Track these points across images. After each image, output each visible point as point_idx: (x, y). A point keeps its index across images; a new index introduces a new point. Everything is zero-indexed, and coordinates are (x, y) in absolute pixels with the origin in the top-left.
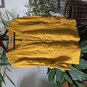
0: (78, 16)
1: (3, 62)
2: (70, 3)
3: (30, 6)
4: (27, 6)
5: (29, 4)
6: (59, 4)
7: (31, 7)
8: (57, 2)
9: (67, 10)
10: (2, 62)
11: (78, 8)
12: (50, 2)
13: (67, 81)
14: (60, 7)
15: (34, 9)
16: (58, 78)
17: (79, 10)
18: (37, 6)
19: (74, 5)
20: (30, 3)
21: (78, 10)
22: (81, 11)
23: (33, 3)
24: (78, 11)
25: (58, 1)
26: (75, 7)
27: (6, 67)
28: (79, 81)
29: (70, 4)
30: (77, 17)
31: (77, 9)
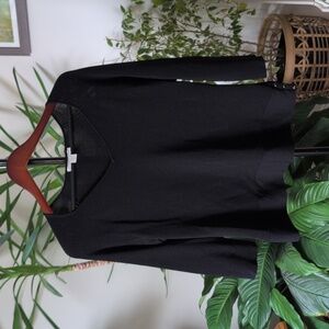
0: (310, 68)
1: (29, 262)
2: (278, 25)
3: (127, 43)
4: (114, 43)
5: (121, 37)
6: (236, 28)
7: (129, 46)
8: (229, 22)
9: (266, 50)
10: (24, 263)
11: (310, 38)
12: (200, 25)
13: (281, 325)
14: (240, 42)
15: (140, 51)
16: (245, 313)
17: (314, 49)
18: (153, 40)
19: (295, 30)
20: (125, 33)
21: (311, 45)
22: (320, 49)
23: (139, 31)
24: (312, 53)
25: (232, 18)
26: (298, 36)
27: (42, 279)
29: (276, 29)
30: (308, 76)
31: (305, 43)
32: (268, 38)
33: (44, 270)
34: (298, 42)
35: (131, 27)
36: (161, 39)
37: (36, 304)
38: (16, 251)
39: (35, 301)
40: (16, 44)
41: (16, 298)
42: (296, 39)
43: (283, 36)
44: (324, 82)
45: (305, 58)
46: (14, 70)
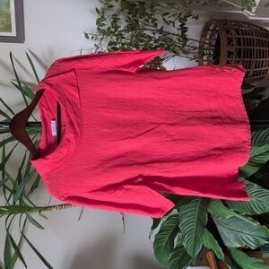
2: (215, 27)
3: (100, 37)
4: (90, 36)
5: (96, 32)
6: (184, 29)
7: (102, 39)
8: (178, 24)
9: (206, 46)
10: (14, 203)
11: (239, 39)
12: (156, 25)
13: (210, 253)
14: (186, 39)
15: (110, 44)
17: (242, 47)
18: (120, 36)
19: (228, 32)
20: (98, 29)
21: (240, 44)
22: (246, 47)
23: (109, 28)
24: (240, 49)
25: (180, 21)
26: (229, 36)
27: (28, 216)
28: (246, 250)
29: (214, 30)
31: (235, 42)
32: (208, 37)
33: (30, 209)
34: (230, 41)
35: (104, 25)
36: (126, 35)
37: (23, 235)
38: (8, 193)
39: (22, 233)
40: (14, 33)
41: (7, 230)
42: (228, 38)
43: (218, 36)
45: (235, 53)
46: (11, 54)
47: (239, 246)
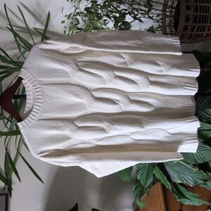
0: (194, 26)
11: (197, 6)
13: (159, 183)
17: (199, 14)
21: (196, 11)
22: (202, 14)
26: (189, 4)
34: (188, 8)
37: (18, 152)
39: (18, 150)
41: (6, 149)
42: (187, 6)
44: (202, 35)
45: (192, 19)
46: (5, 5)
47: (180, 182)
